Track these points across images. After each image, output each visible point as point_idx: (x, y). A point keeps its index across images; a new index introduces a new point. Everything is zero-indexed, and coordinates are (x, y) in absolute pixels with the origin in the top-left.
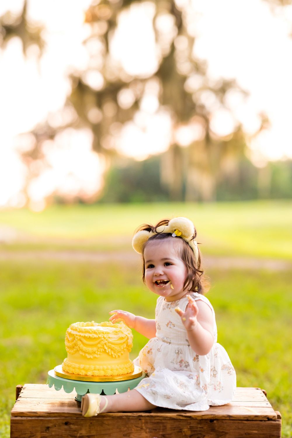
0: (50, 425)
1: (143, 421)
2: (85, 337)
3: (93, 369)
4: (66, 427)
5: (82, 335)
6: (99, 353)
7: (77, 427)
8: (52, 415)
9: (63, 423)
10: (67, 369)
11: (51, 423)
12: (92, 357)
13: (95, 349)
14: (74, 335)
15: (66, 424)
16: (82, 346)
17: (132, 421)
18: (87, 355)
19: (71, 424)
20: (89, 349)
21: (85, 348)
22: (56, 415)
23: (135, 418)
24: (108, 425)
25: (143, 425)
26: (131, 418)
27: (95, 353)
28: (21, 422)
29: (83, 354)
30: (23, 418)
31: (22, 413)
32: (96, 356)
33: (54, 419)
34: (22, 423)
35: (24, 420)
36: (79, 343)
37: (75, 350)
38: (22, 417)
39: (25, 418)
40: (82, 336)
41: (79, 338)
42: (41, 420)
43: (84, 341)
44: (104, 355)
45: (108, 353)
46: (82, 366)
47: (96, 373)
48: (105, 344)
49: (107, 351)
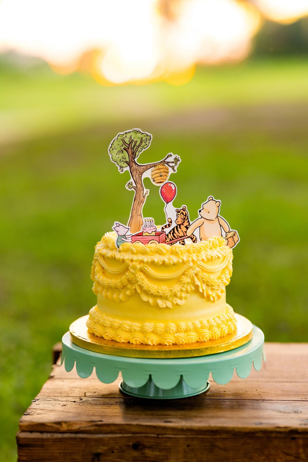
0: (101, 449)
1: (301, 442)
2: (153, 264)
3: (175, 330)
4: (135, 454)
5: (146, 259)
6: (184, 295)
7: (157, 453)
8: (105, 428)
9: (128, 446)
11: (104, 445)
12: (169, 304)
13: (176, 288)
14: (123, 261)
15: (136, 447)
16: (147, 284)
17: (276, 442)
18: (160, 302)
19: (145, 447)
20: (164, 289)
21: (153, 287)
22: (113, 428)
23: (282, 436)
24: (225, 449)
25: (301, 450)
26: (273, 435)
27: (175, 295)
28: (40, 444)
29: (151, 301)
30: (45, 436)
31: (43, 425)
32: (179, 302)
33: (109, 438)
34: (42, 446)
35: (47, 440)
36: (141, 277)
37: (128, 293)
38: (42, 432)
39: (49, 436)
40: (147, 263)
41: (139, 266)
42: (83, 439)
43: (152, 271)
44: (195, 299)
45: (202, 295)
46: (149, 326)
47: (183, 338)
48: (196, 275)
49: (201, 291)
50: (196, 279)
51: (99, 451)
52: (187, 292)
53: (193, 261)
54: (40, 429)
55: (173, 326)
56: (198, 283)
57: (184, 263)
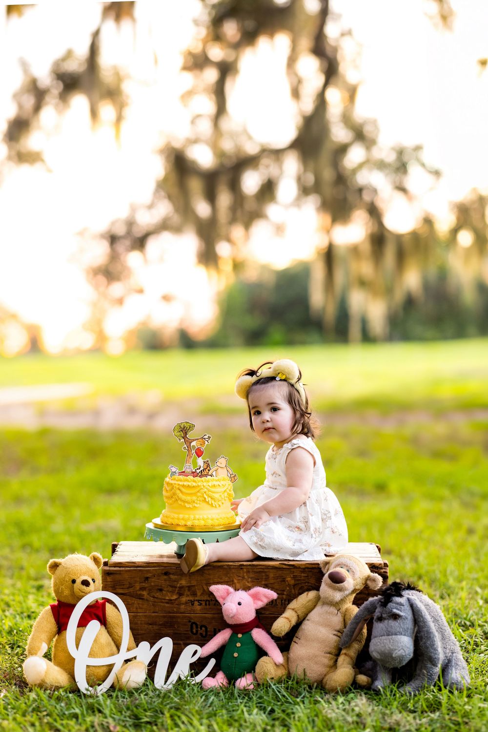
0: (149, 575)
1: (245, 570)
2: (183, 486)
3: (193, 519)
4: (165, 577)
5: (181, 483)
6: (198, 502)
7: (176, 577)
8: (151, 565)
9: (162, 573)
10: (166, 520)
11: (150, 573)
12: (191, 506)
13: (194, 498)
14: (172, 484)
15: (166, 574)
16: (180, 495)
17: (233, 571)
18: (186, 504)
19: (170, 574)
20: (188, 498)
21: (183, 497)
22: (156, 565)
23: (236, 567)
25: (245, 574)
26: (232, 567)
27: (194, 502)
28: (118, 573)
29: (182, 504)
30: (121, 569)
31: (120, 563)
32: (196, 505)
33: (153, 569)
34: (120, 574)
35: (122, 570)
36: (178, 492)
37: (173, 499)
38: (120, 567)
39: (123, 569)
40: (181, 485)
41: (177, 487)
42: (140, 570)
43: (183, 490)
44: (204, 504)
45: (208, 503)
46: (181, 516)
47: (196, 523)
48: (205, 493)
49: (207, 500)
50: (205, 494)
51: (148, 576)
52: (200, 501)
53: (203, 485)
54: (119, 565)
55: (192, 517)
56: (205, 496)
57: (198, 486)
